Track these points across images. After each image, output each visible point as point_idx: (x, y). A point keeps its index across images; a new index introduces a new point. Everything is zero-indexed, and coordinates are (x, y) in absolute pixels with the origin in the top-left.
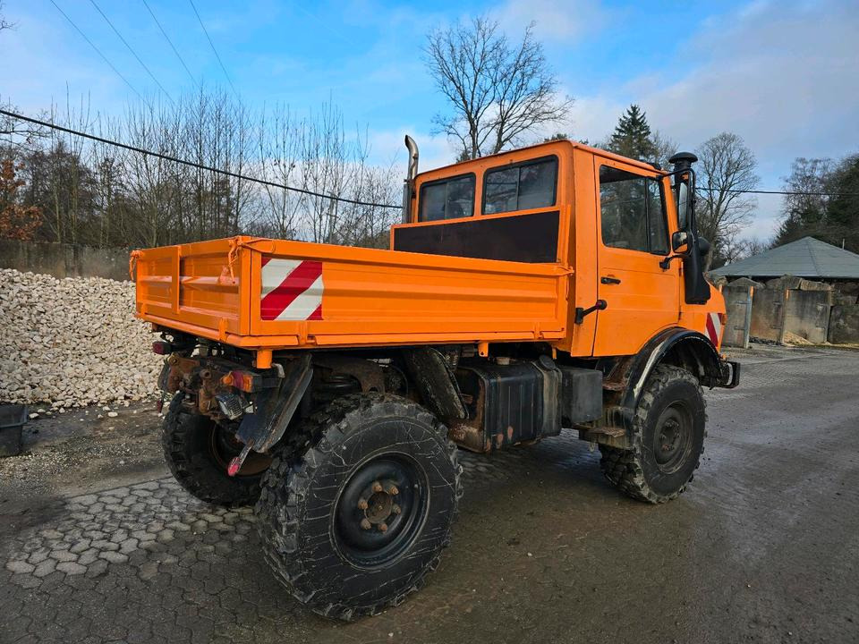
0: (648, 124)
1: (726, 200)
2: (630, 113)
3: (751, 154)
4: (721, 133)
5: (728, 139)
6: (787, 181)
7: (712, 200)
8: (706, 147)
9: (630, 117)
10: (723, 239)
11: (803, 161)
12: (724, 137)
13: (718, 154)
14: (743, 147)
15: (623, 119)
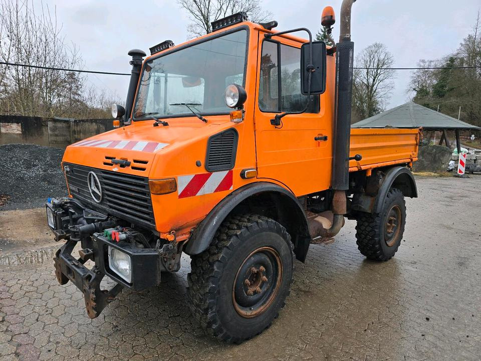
0: (333, 38)
1: (377, 84)
2: (322, 31)
3: (391, 55)
4: (374, 43)
5: (378, 46)
6: (414, 73)
7: (369, 84)
8: (365, 52)
9: (322, 33)
10: (379, 109)
11: (423, 61)
12: (376, 45)
13: (372, 56)
14: (387, 51)
15: (319, 35)
